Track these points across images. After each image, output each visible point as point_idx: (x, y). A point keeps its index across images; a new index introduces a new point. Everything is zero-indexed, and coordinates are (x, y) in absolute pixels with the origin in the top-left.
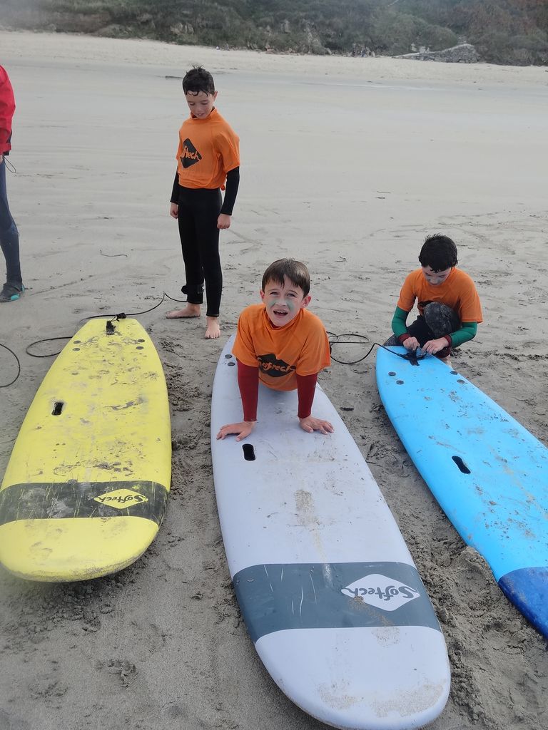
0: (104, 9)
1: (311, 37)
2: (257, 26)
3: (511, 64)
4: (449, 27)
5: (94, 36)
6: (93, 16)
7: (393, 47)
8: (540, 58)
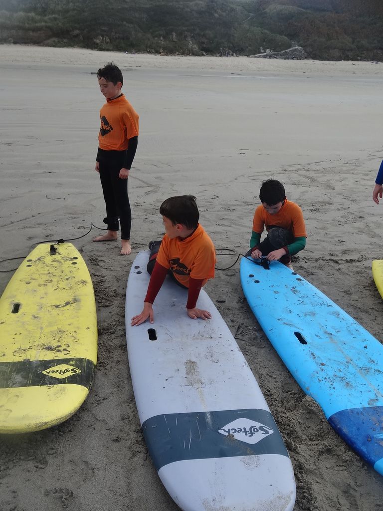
0: (46, 27)
1: (191, 44)
2: (154, 37)
3: (328, 60)
4: (285, 35)
5: (40, 46)
6: (39, 32)
7: (247, 49)
8: (348, 56)
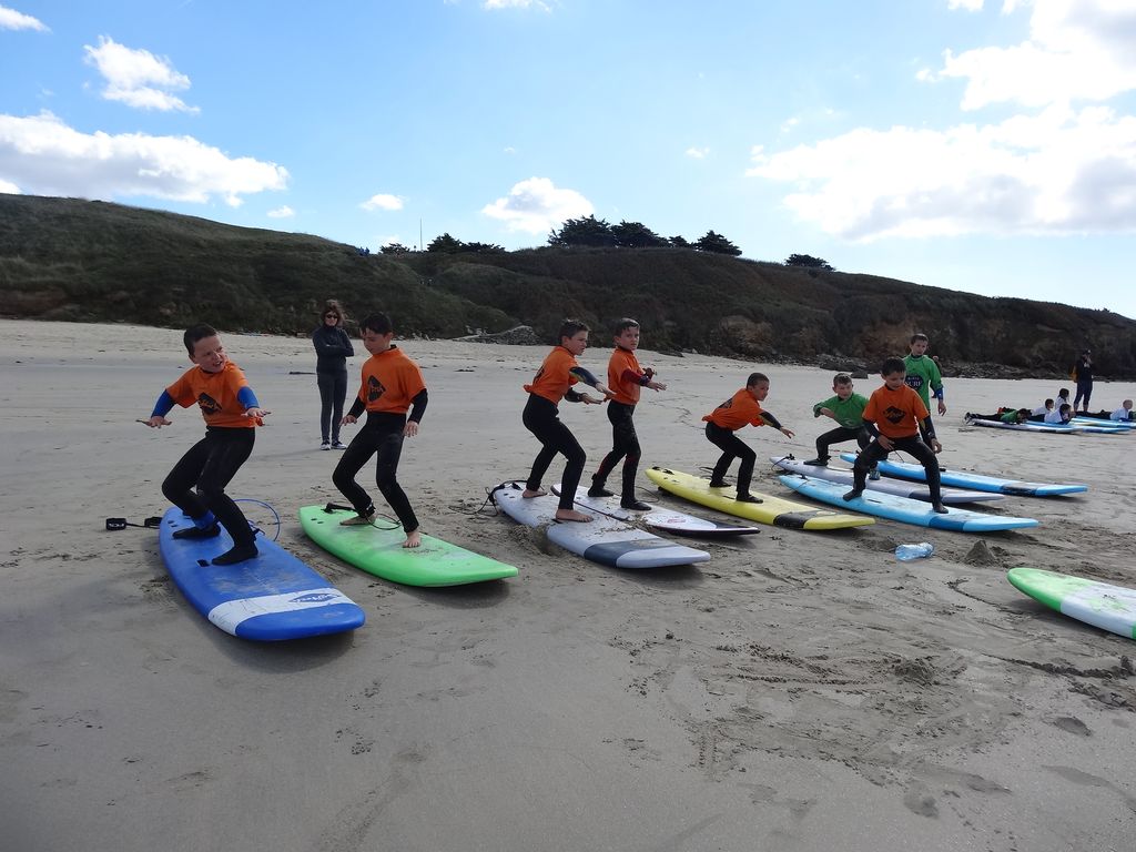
0: (56, 284)
2: (277, 306)
4: (499, 308)
5: (41, 319)
6: (38, 294)
7: (448, 329)
8: (598, 341)
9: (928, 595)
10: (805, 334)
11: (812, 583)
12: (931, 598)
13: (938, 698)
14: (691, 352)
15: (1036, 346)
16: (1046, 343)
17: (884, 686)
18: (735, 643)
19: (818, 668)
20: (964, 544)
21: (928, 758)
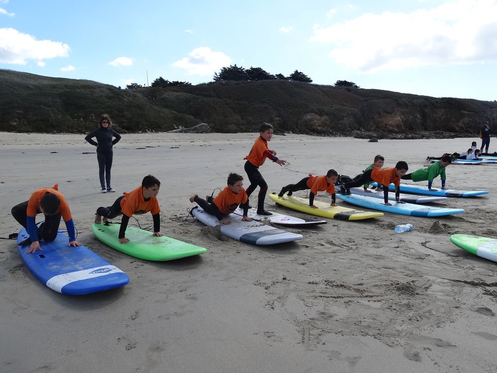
3: (229, 132)
4: (190, 115)
7: (164, 127)
8: (242, 129)
9: (411, 250)
10: (346, 121)
11: (354, 247)
12: (413, 251)
13: (418, 301)
14: (289, 133)
15: (461, 121)
16: (466, 119)
17: (391, 297)
18: (317, 280)
19: (359, 290)
20: (428, 223)
21: (414, 332)
